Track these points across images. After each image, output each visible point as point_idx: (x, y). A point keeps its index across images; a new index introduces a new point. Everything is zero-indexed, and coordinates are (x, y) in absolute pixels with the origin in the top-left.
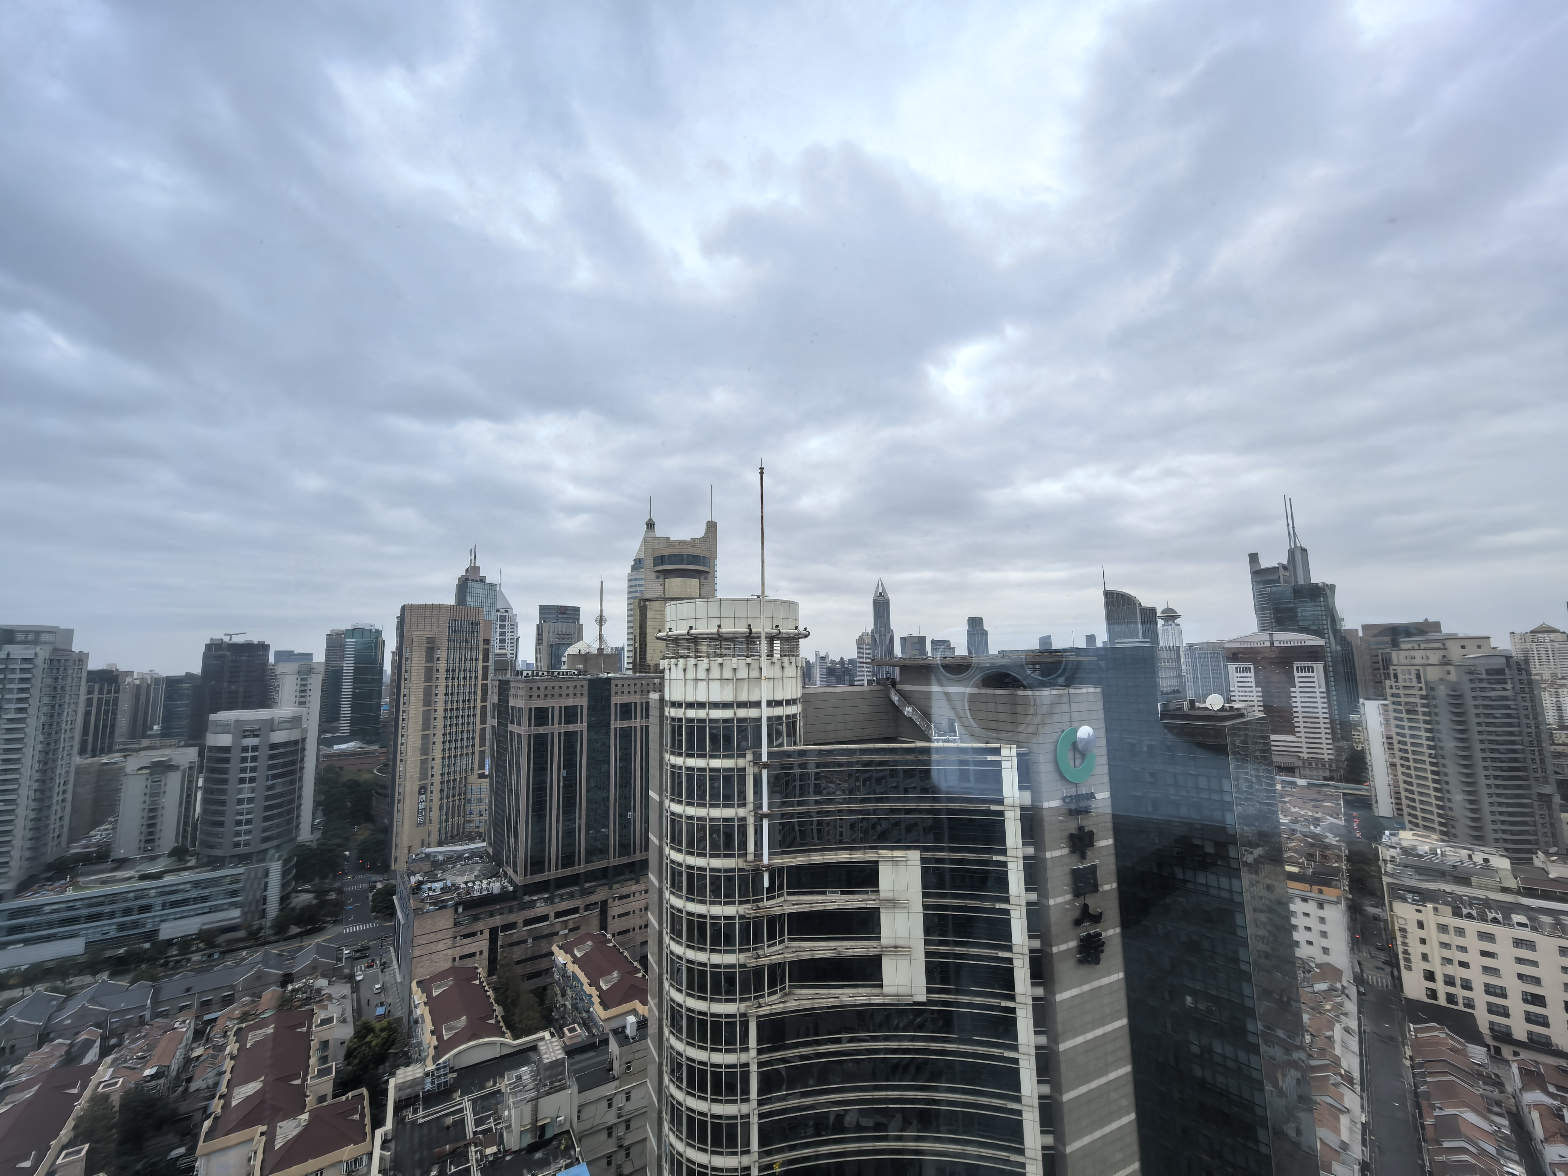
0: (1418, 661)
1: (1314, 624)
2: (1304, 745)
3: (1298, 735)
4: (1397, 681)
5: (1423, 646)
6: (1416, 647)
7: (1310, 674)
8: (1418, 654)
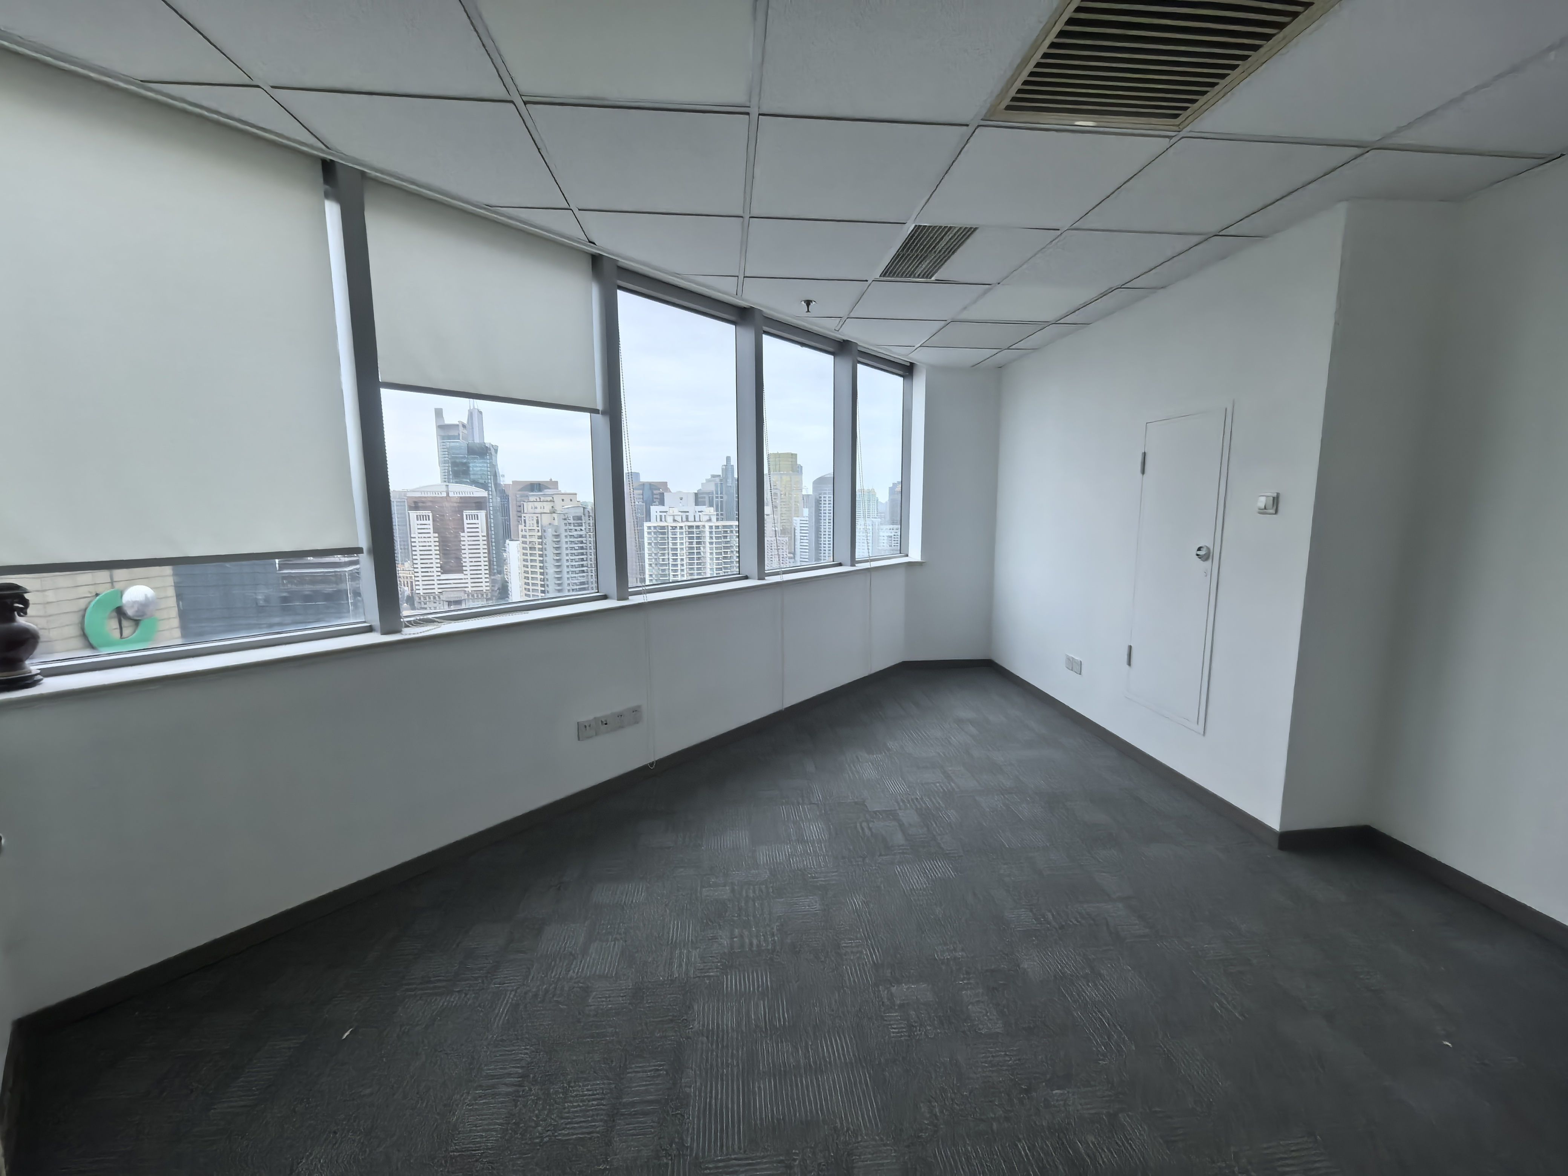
0: (539, 510)
1: (482, 479)
2: (469, 581)
3: (465, 572)
4: (525, 526)
5: (542, 499)
6: (538, 500)
7: (476, 521)
8: (538, 505)
